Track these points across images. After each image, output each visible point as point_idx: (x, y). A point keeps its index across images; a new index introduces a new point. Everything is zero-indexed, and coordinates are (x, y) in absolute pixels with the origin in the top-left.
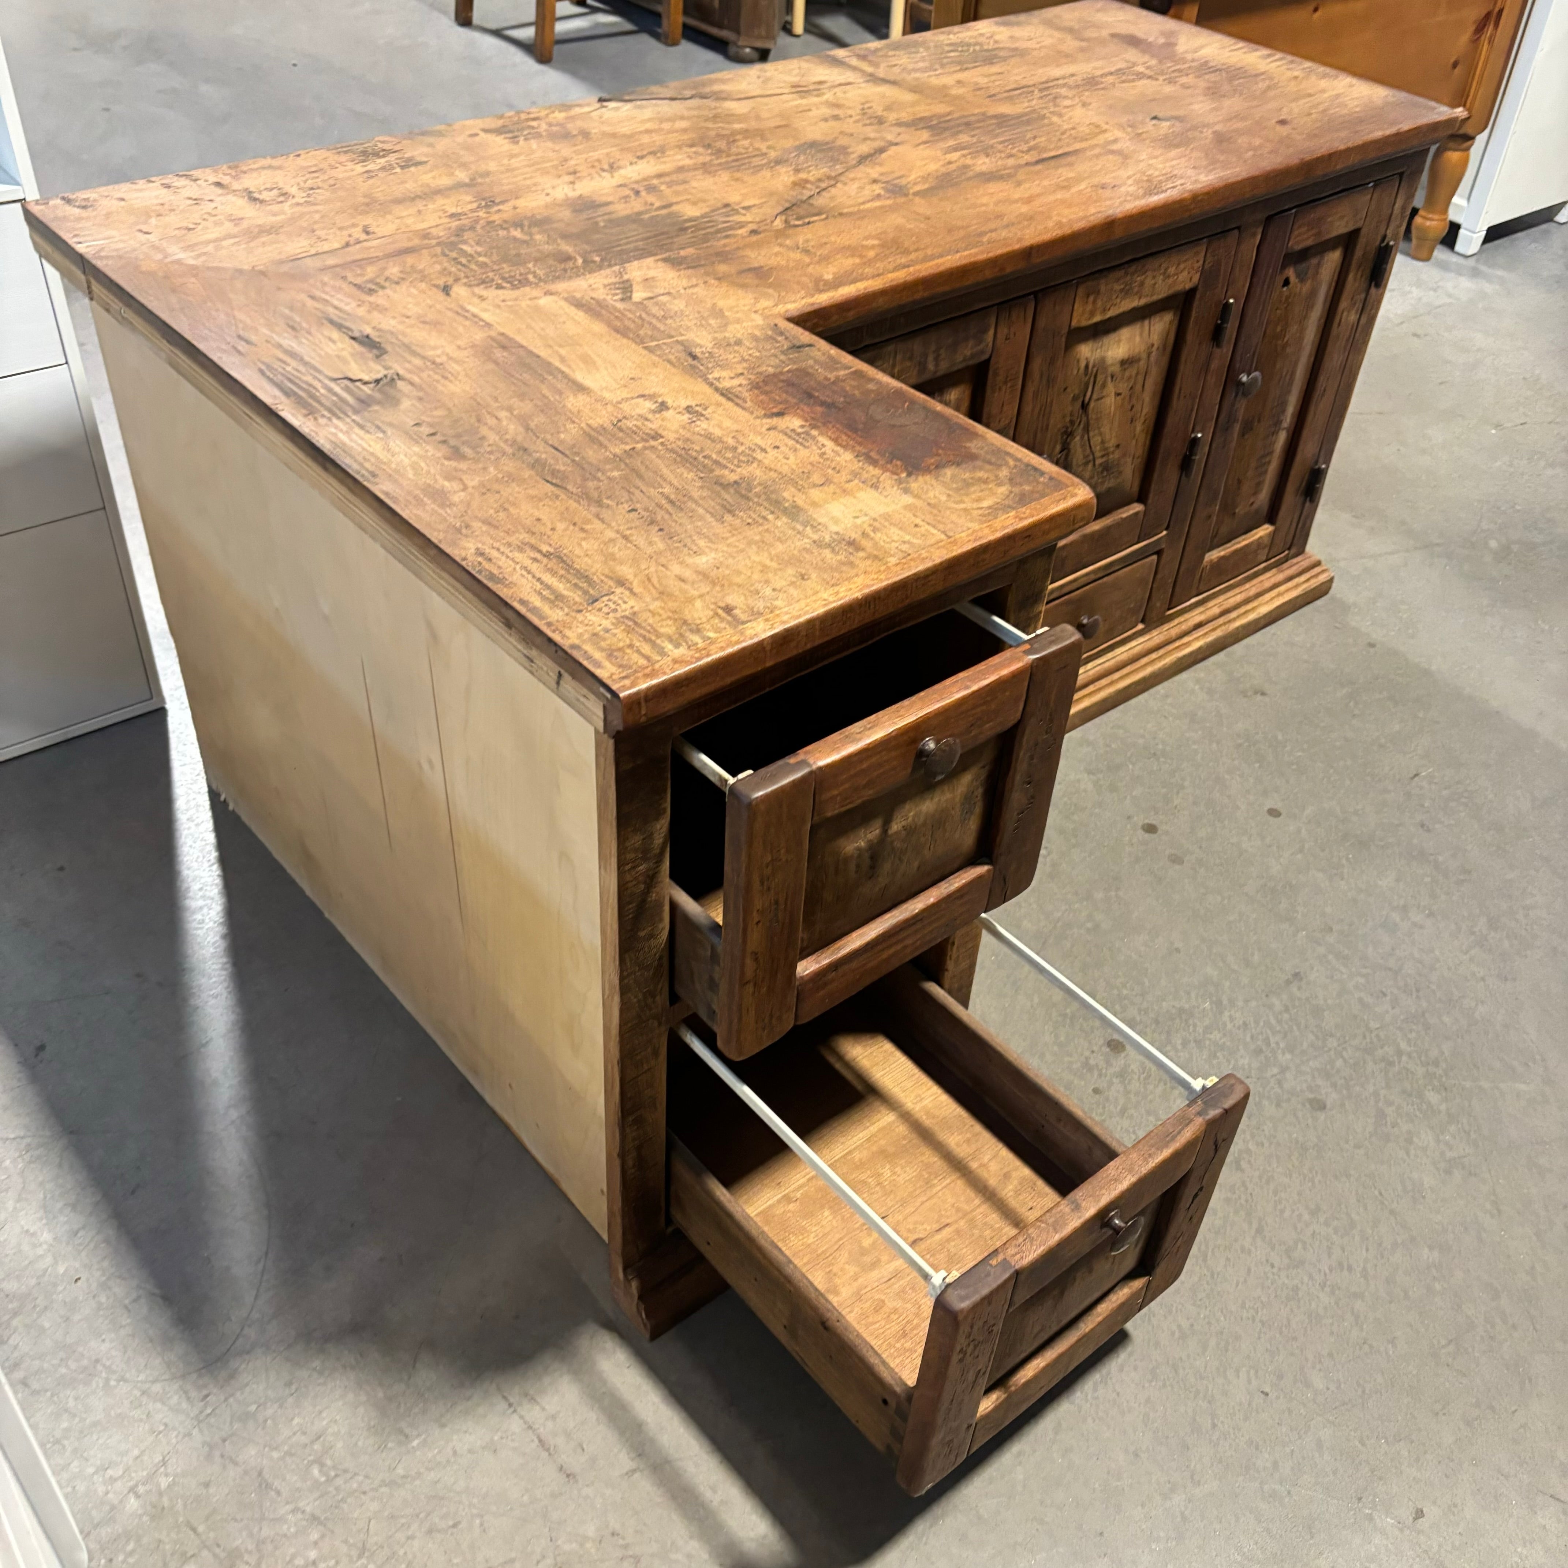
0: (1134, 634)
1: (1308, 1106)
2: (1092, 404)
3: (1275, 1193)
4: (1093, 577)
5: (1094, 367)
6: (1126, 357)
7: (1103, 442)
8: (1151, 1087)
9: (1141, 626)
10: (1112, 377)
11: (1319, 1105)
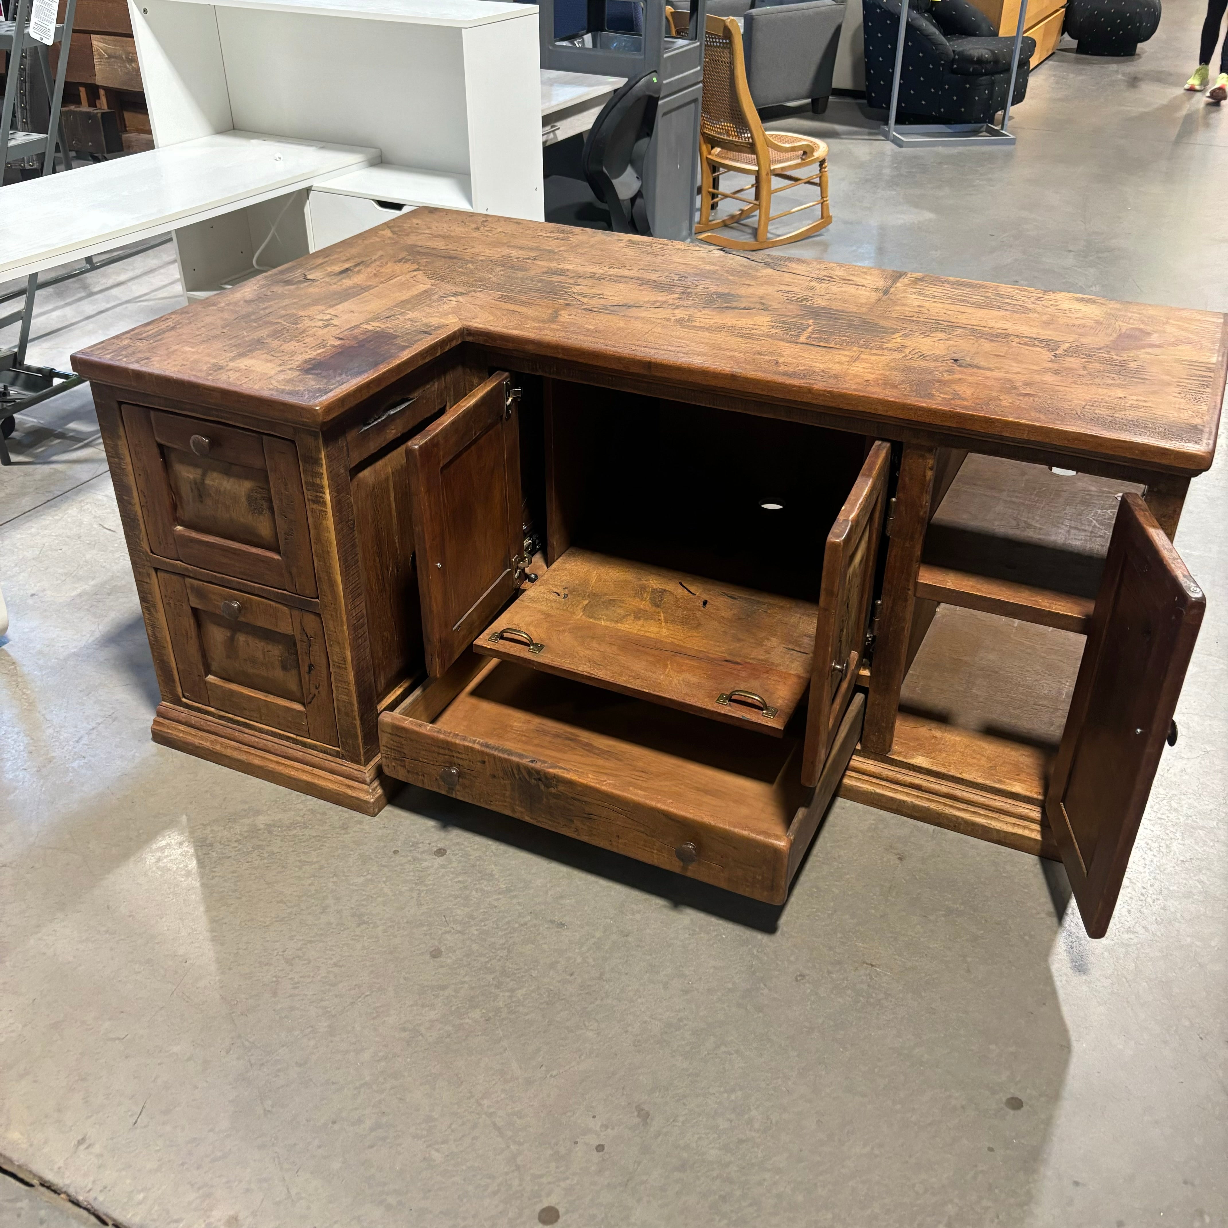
1: (432, 949)
3: (345, 944)
8: (411, 873)
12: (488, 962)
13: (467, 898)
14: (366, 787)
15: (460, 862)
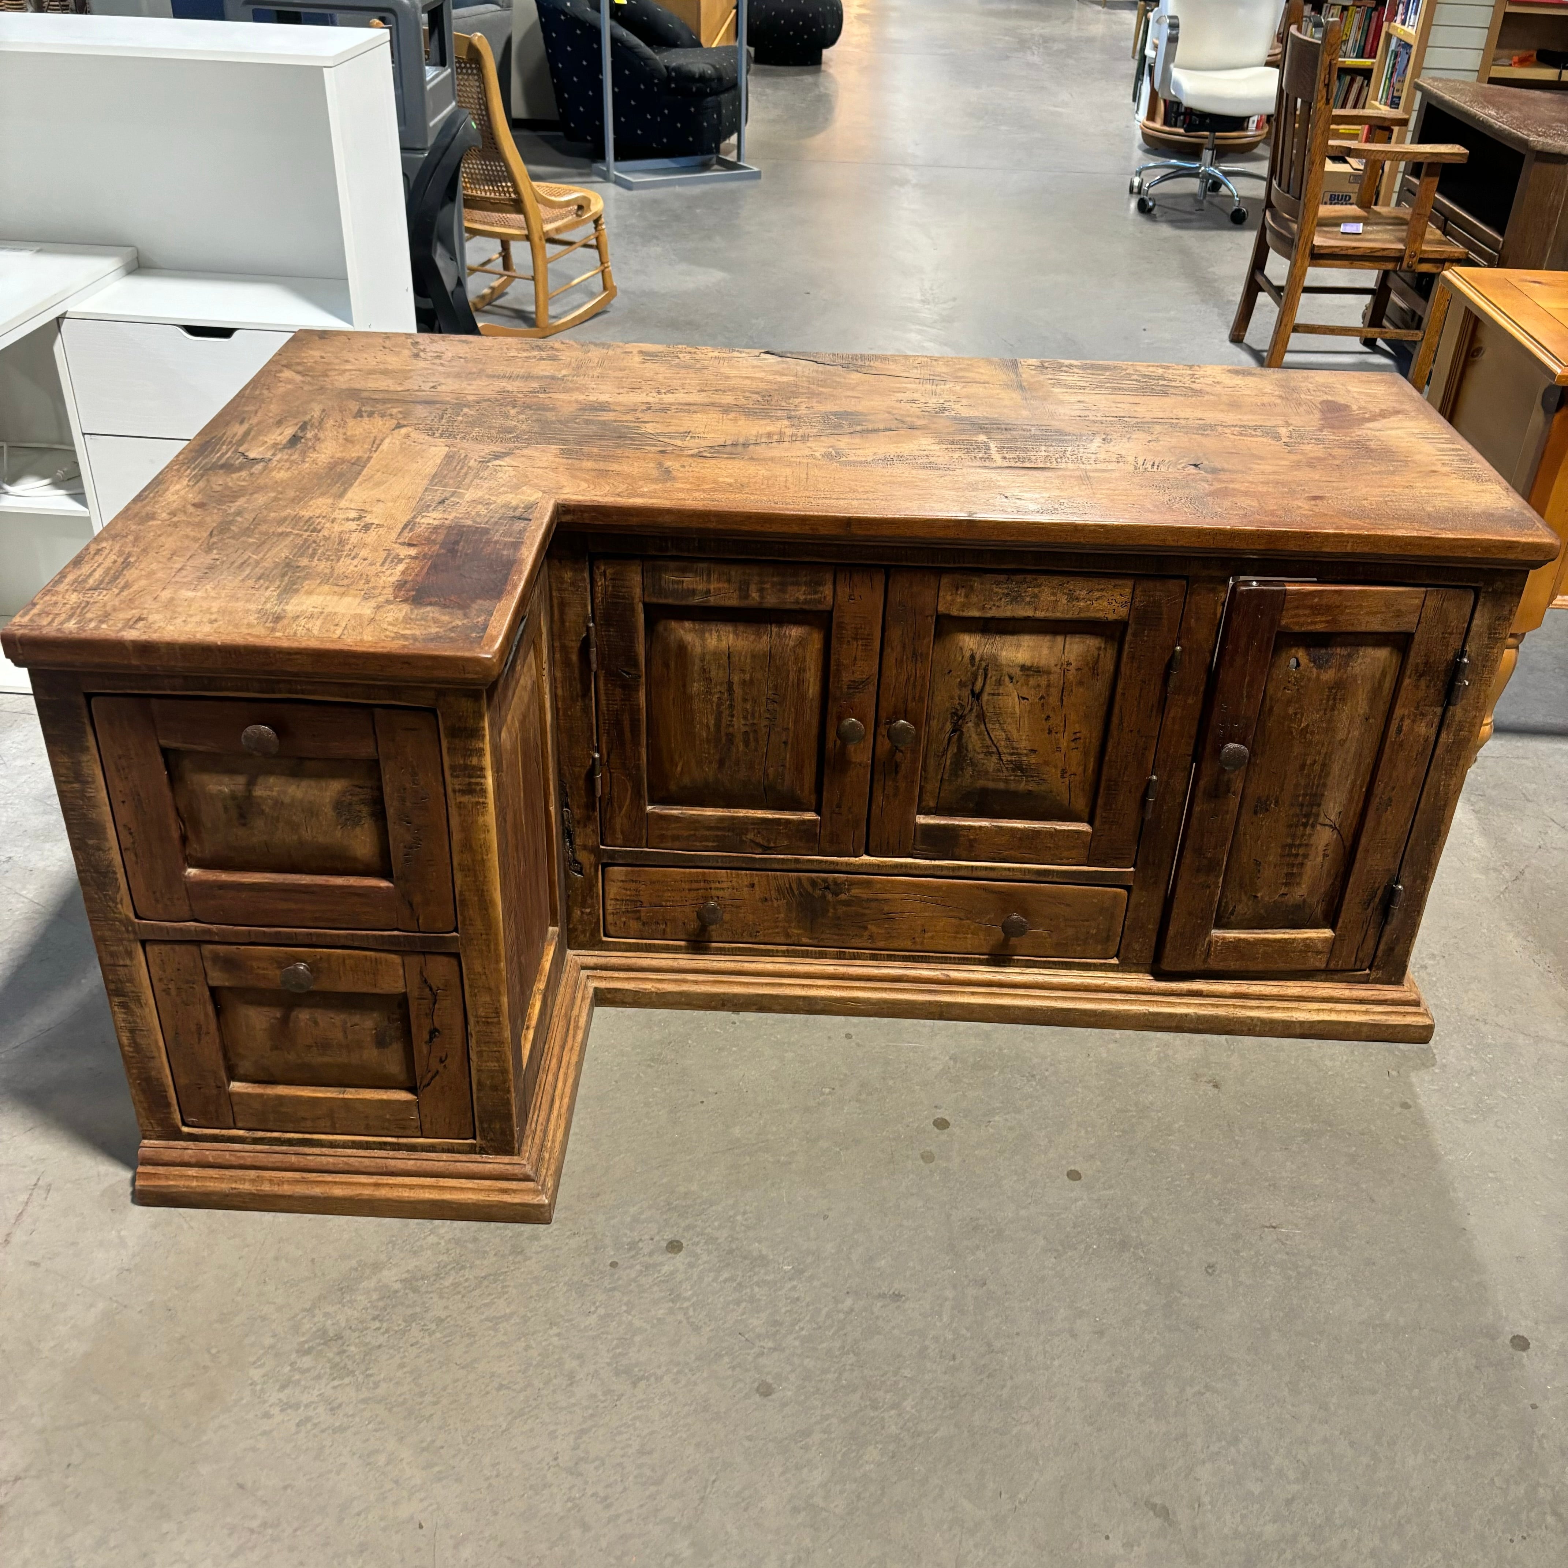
0: (1102, 964)
1: (756, 1385)
2: (985, 697)
3: (634, 1418)
4: (1019, 876)
5: (981, 659)
6: (1028, 663)
7: (1008, 739)
8: (655, 1289)
9: (1115, 961)
10: (1011, 678)
11: (766, 1391)
12: (839, 1379)
13: (752, 1299)
14: (531, 1185)
15: (709, 1253)
